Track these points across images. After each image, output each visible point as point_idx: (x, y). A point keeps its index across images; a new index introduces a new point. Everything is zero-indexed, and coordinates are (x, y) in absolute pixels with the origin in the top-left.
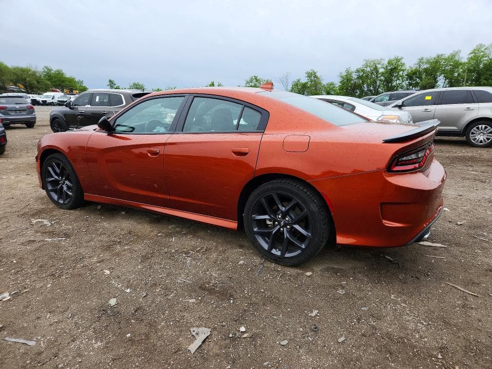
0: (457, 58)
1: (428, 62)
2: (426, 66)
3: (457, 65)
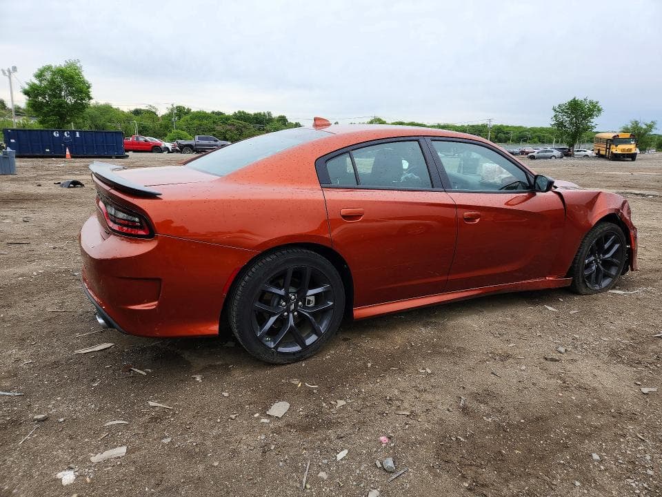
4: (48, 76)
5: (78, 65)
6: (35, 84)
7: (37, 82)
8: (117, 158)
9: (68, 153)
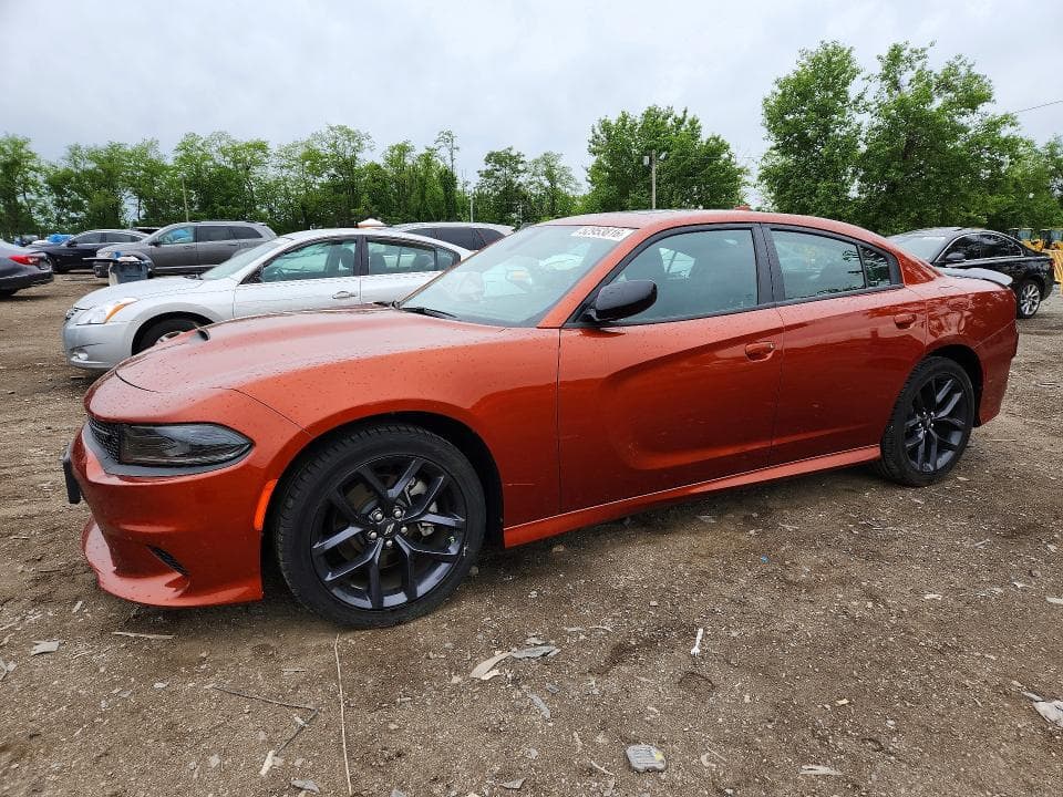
0: (153, 155)
1: (94, 157)
2: (91, 166)
3: (155, 170)
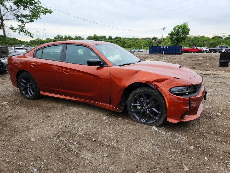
4: (177, 28)
5: (187, 24)
6: (172, 32)
7: (173, 31)
8: (178, 54)
9: (164, 53)
